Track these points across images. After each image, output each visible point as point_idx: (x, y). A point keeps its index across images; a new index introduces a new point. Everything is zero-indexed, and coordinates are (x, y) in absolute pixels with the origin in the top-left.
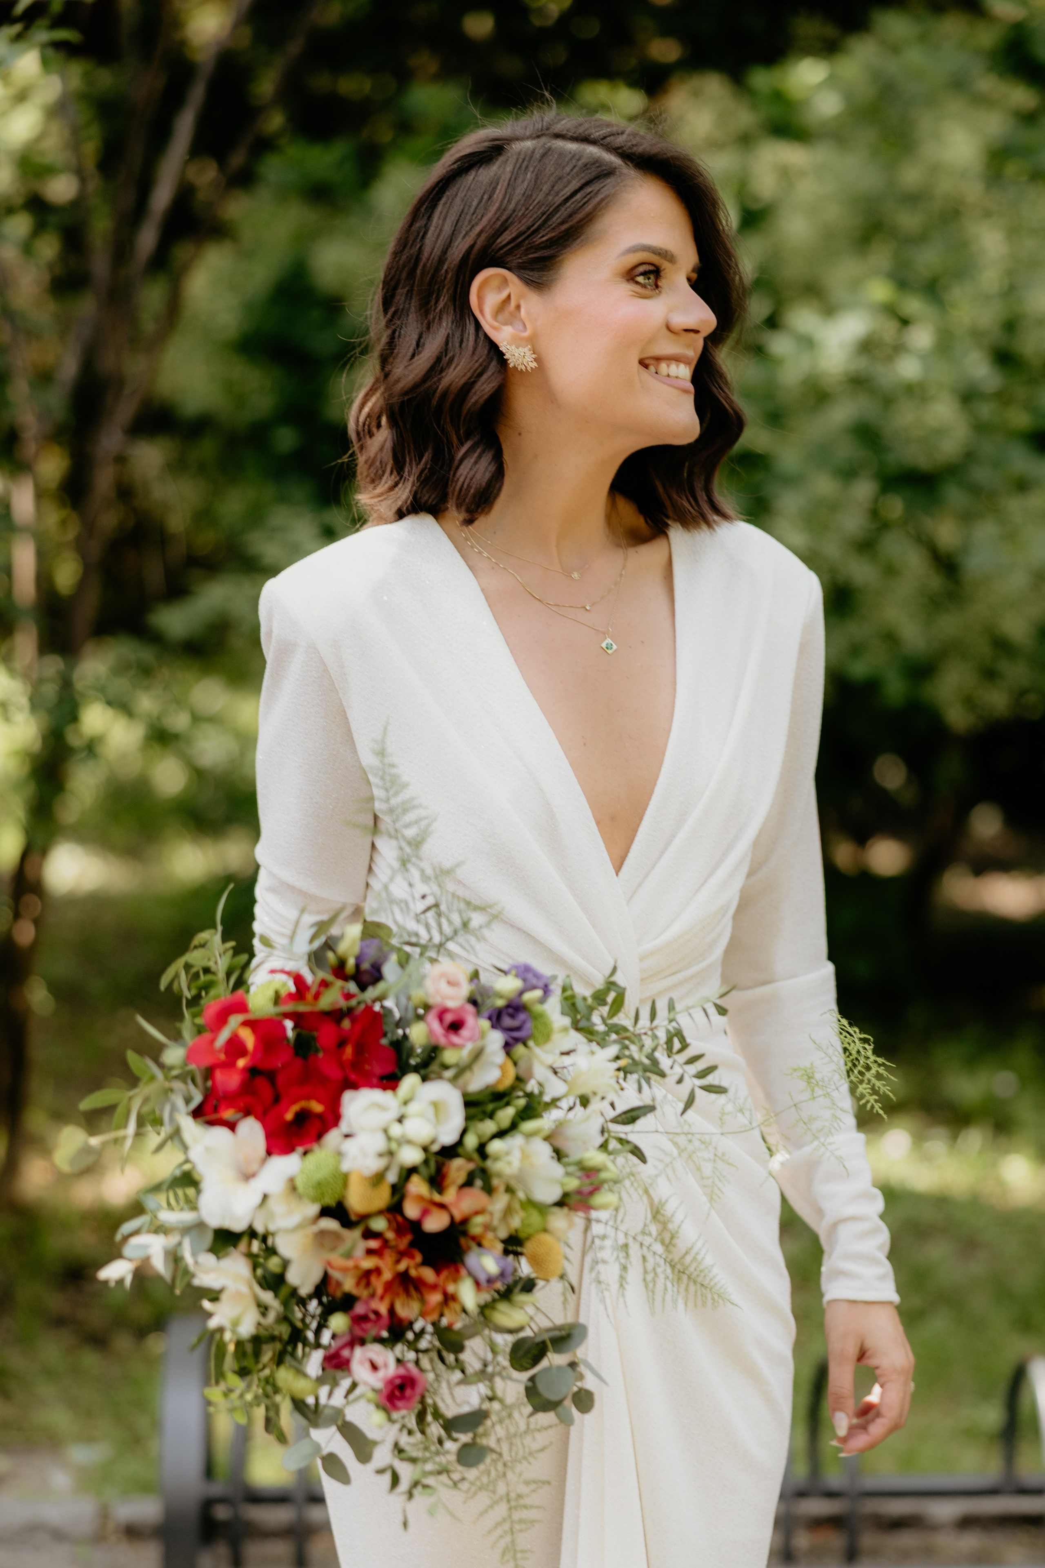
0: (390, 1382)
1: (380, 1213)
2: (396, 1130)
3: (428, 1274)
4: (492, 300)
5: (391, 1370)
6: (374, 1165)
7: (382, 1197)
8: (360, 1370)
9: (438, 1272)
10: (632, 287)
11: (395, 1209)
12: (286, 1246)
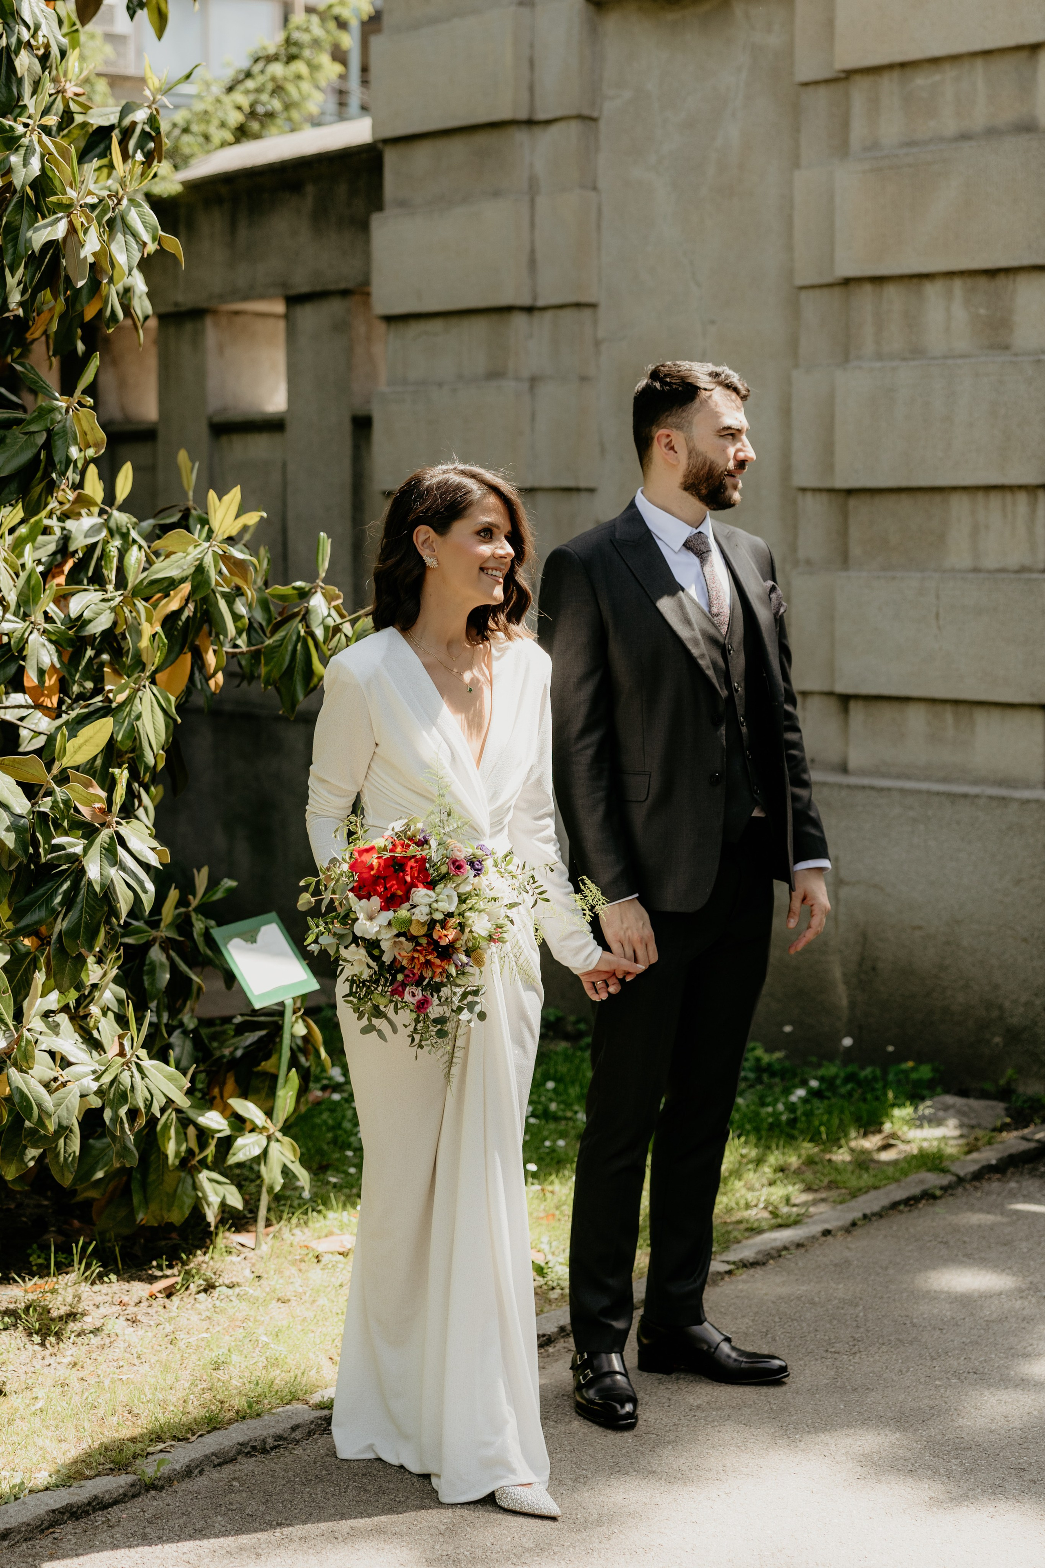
0: (419, 1002)
1: (424, 936)
2: (435, 905)
3: (438, 962)
4: (422, 538)
5: (419, 996)
6: (424, 918)
7: (423, 931)
8: (407, 997)
9: (442, 961)
10: (479, 537)
11: (429, 935)
12: (385, 945)
